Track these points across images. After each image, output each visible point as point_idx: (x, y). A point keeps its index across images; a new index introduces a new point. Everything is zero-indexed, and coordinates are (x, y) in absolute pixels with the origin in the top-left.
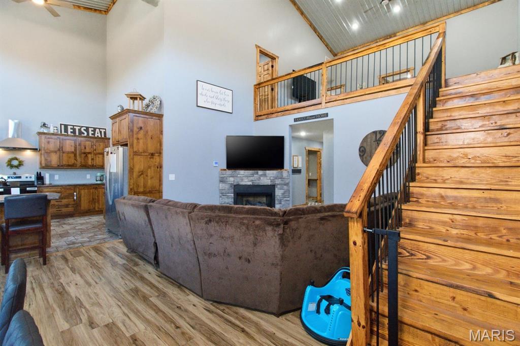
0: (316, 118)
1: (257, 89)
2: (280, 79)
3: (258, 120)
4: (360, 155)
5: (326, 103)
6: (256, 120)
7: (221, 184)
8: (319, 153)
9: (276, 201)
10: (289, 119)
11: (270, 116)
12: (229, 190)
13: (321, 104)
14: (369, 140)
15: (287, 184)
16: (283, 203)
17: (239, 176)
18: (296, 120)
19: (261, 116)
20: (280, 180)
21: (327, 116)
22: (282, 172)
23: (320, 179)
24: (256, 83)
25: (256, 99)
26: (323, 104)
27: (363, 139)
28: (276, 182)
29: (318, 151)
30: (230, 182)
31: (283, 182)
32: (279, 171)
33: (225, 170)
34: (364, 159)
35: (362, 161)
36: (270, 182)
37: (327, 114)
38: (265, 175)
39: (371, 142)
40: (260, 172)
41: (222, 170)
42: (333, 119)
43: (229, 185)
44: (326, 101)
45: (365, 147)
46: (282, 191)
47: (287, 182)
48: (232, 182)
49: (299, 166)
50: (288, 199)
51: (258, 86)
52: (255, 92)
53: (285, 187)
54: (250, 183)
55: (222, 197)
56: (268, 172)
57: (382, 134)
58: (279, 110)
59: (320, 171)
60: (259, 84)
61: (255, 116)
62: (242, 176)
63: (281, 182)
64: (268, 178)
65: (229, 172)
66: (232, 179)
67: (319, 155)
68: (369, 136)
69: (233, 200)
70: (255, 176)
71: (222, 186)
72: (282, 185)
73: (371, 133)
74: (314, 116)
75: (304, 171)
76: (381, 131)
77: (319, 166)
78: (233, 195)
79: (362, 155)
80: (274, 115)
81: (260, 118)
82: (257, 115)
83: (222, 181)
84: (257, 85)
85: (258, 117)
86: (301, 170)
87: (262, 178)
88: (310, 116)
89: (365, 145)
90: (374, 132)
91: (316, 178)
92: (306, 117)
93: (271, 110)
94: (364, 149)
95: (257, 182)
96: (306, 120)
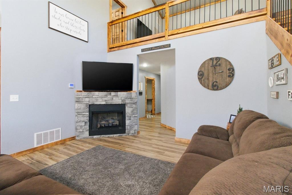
0: (160, 48)
1: (110, 26)
2: (130, 18)
3: (110, 51)
4: (199, 78)
5: (169, 36)
6: (109, 51)
7: (76, 104)
8: (153, 81)
9: (126, 117)
10: (137, 50)
11: (121, 48)
12: (84, 109)
13: (164, 37)
14: (207, 65)
15: (135, 103)
16: (132, 119)
17: (93, 96)
18: (143, 50)
19: (113, 48)
20: (129, 100)
21: (170, 47)
22: (131, 93)
23: (154, 99)
24: (109, 21)
25: (110, 34)
26: (167, 37)
27: (202, 65)
28: (127, 102)
29: (154, 80)
30: (86, 102)
31: (132, 102)
32: (129, 92)
33: (81, 91)
34: (203, 82)
35: (201, 83)
36: (121, 102)
37: (170, 45)
38: (117, 96)
39: (208, 67)
40: (113, 93)
41: (78, 91)
42: (175, 49)
43: (85, 105)
44: (169, 34)
45: (204, 71)
46: (131, 109)
47: (135, 101)
48: (88, 102)
49: (141, 90)
50: (136, 115)
51: (112, 23)
52: (109, 28)
53: (134, 106)
54: (104, 103)
55: (78, 115)
56: (119, 93)
57: (218, 60)
58: (129, 43)
59: (154, 94)
60: (112, 22)
61: (108, 48)
62: (97, 96)
63: (131, 102)
64: (120, 98)
65: (85, 93)
66: (87, 99)
67: (153, 83)
68: (207, 62)
69: (88, 118)
70: (108, 96)
71: (77, 105)
72: (131, 104)
73: (208, 60)
74: (158, 46)
75: (144, 93)
76: (217, 57)
77: (153, 90)
78: (88, 113)
79: (200, 78)
80: (124, 47)
81: (112, 49)
82: (110, 47)
83: (78, 101)
84: (110, 23)
85: (111, 49)
86: (142, 92)
87: (114, 98)
88: (155, 47)
89: (203, 70)
90: (211, 59)
91: (151, 98)
92: (152, 48)
93: (121, 43)
94: (202, 73)
95: (110, 102)
96: (152, 50)
